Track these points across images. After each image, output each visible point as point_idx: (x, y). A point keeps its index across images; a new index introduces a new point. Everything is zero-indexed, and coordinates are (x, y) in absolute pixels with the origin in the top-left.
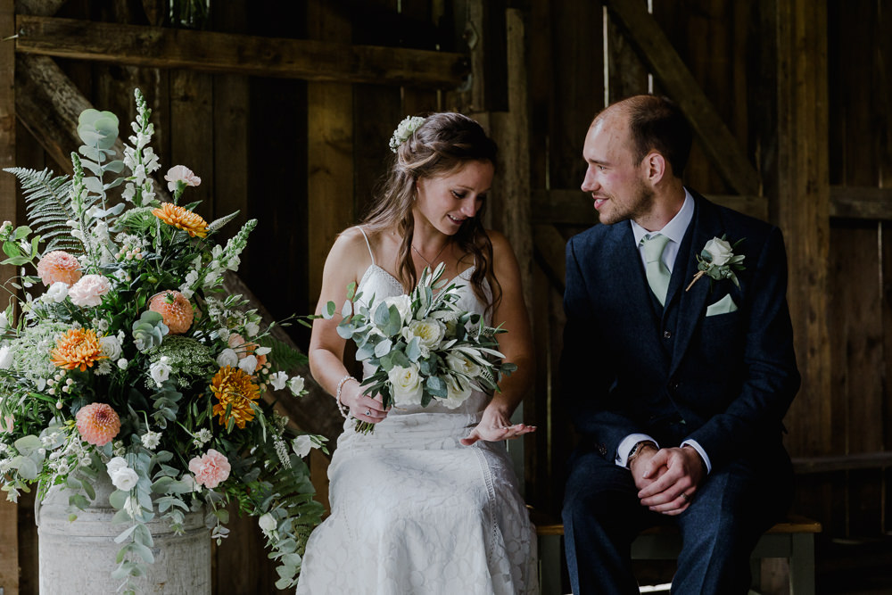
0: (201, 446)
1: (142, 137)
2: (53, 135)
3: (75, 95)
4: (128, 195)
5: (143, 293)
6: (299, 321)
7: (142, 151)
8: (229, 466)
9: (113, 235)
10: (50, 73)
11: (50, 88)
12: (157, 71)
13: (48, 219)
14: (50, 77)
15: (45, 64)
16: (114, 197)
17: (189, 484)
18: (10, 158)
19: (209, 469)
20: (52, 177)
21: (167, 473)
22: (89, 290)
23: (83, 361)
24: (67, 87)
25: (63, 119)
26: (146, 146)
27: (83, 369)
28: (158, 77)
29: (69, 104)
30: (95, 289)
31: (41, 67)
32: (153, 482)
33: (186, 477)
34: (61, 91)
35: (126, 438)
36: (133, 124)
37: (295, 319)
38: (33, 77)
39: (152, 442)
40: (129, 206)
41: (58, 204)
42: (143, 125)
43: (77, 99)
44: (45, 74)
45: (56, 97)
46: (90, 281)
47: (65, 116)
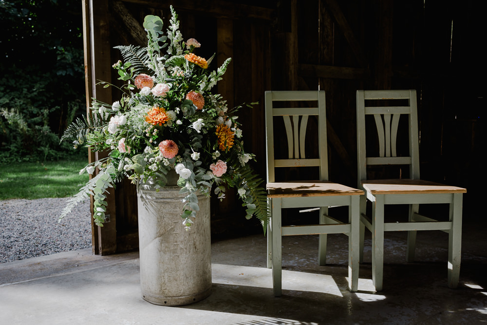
0: (215, 159)
1: (175, 26)
2: (123, 33)
3: (132, 18)
4: (170, 52)
5: (183, 92)
6: (247, 105)
7: (175, 33)
8: (226, 167)
9: (166, 68)
10: (122, 8)
11: (122, 14)
12: (162, 11)
13: (134, 64)
14: (122, 9)
15: (120, 4)
16: (163, 52)
17: (210, 176)
18: (108, 42)
19: (219, 169)
20: (134, 47)
21: (201, 171)
22: (161, 90)
23: (161, 121)
24: (129, 14)
25: (127, 28)
26: (177, 30)
27: (161, 125)
28: (162, 14)
29: (130, 22)
30: (164, 90)
31: (118, 5)
32: (196, 174)
33: (209, 172)
34: (126, 16)
35: (182, 155)
36: (170, 20)
37: (245, 105)
38: (115, 9)
39: (197, 157)
40: (170, 56)
41: (137, 58)
42: (175, 21)
43: (132, 20)
44: (120, 8)
45: (124, 18)
46: (161, 86)
47: (128, 26)
